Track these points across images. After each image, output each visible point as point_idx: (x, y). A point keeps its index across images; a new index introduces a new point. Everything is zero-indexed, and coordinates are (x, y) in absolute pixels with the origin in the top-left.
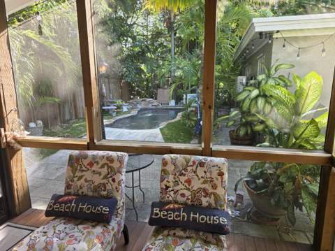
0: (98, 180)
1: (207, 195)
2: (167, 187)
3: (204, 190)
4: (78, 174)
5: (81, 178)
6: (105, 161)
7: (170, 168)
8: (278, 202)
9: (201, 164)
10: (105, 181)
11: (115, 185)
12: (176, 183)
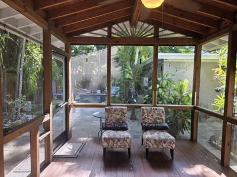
0: (118, 117)
1: (159, 119)
2: (145, 118)
3: (158, 117)
4: (110, 115)
5: (111, 116)
6: (120, 110)
7: (145, 111)
8: (177, 127)
9: (156, 109)
10: (121, 117)
11: (125, 118)
12: (148, 116)
